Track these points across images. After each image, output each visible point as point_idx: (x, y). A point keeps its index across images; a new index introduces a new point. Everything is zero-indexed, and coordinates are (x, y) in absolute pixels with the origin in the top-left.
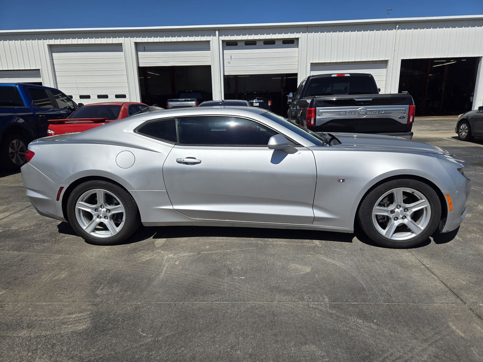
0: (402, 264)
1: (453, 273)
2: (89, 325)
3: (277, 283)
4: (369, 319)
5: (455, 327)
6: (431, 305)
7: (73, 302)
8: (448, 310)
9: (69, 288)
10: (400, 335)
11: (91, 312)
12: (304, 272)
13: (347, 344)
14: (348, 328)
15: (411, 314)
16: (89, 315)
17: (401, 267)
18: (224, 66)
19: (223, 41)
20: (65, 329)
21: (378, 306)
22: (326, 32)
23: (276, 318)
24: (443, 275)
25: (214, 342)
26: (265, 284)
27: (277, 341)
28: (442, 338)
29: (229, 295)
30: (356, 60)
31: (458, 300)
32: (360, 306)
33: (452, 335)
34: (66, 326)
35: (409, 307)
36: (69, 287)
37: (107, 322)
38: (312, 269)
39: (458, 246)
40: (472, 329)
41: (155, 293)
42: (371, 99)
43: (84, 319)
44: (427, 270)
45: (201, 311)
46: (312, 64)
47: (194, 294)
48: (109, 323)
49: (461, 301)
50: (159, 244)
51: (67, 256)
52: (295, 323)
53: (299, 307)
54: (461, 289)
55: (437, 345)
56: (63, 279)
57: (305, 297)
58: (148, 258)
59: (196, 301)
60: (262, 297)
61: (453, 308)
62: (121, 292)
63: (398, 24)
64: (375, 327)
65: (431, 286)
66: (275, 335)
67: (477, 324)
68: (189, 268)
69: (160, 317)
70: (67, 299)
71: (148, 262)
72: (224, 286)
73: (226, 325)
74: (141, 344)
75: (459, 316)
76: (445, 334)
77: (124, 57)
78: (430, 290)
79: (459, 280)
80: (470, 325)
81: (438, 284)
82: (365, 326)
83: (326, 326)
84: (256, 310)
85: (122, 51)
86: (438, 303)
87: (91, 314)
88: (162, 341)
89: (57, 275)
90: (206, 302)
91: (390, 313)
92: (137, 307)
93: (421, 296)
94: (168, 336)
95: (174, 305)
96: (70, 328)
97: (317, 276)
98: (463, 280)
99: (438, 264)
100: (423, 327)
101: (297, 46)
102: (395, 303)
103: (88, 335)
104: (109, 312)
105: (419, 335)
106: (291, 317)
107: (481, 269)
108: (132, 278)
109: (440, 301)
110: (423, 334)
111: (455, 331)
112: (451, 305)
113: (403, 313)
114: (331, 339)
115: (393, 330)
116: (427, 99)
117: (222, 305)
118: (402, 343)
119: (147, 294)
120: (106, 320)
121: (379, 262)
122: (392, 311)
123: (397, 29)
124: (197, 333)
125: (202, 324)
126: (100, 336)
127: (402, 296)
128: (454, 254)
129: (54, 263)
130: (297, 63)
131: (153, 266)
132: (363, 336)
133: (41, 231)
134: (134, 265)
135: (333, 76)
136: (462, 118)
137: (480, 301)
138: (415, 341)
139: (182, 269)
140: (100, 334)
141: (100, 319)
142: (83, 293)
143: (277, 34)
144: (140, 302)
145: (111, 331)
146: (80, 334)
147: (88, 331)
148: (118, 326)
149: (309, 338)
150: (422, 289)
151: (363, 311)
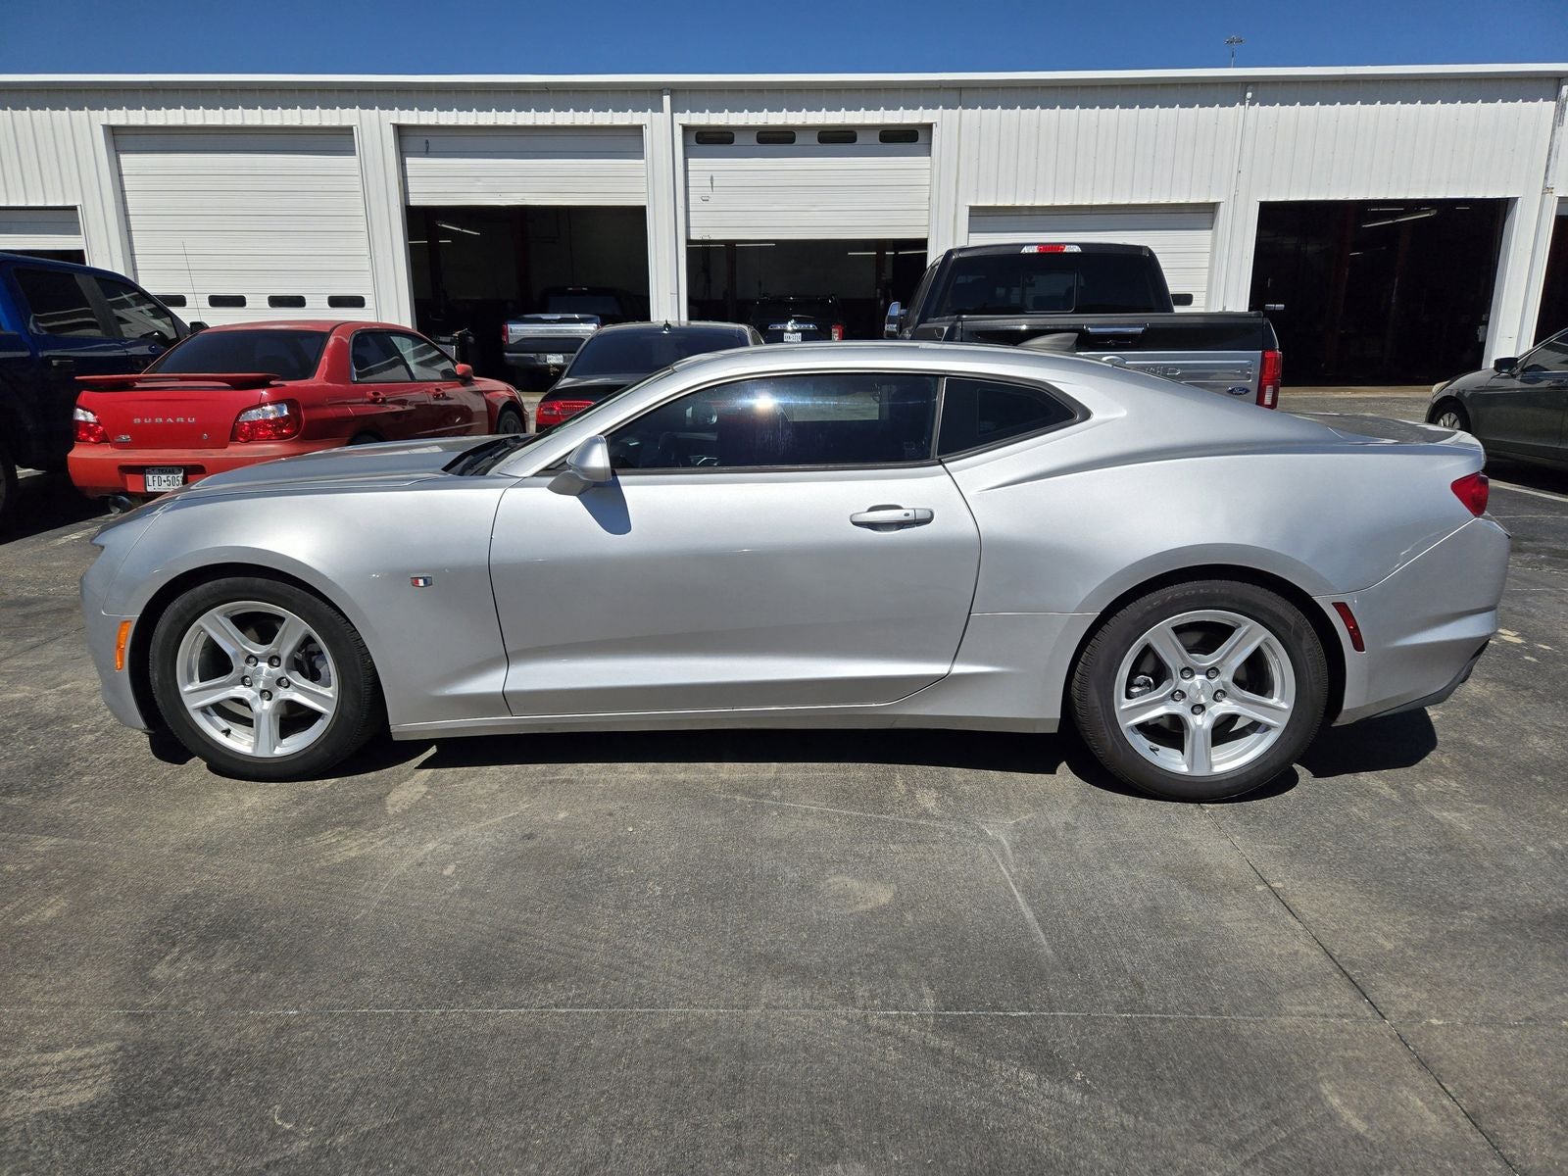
0: (1194, 876)
1: (1356, 911)
2: (105, 1089)
3: (773, 942)
4: (1060, 1071)
5: (1337, 1101)
6: (1269, 1021)
7: (67, 1005)
8: (1323, 1040)
9: (62, 956)
10: (1153, 1129)
11: (119, 1043)
12: (870, 906)
13: (972, 1157)
14: (987, 1100)
15: (1199, 1052)
16: (114, 1053)
17: (1190, 887)
18: (687, 211)
19: (686, 129)
20: (20, 1104)
21: (1094, 1024)
22: (1022, 108)
23: (750, 1066)
24: (1323, 915)
25: (525, 1151)
26: (733, 945)
27: (739, 1147)
28: (1291, 1140)
29: (604, 986)
30: (1116, 201)
31: (1361, 1004)
32: (1035, 1024)
33: (1327, 1128)
34: (24, 1092)
35: (1197, 1026)
36: (64, 952)
37: (170, 1078)
38: (898, 895)
39: (1384, 817)
40: (1395, 1108)
41: (356, 976)
42: (1140, 330)
43: (91, 1066)
44: (1273, 900)
45: (499, 1040)
46: (975, 211)
47: (487, 981)
48: (176, 1083)
49: (1369, 1009)
50: (400, 803)
51: (77, 842)
52: (812, 1085)
53: (834, 1028)
54: (1377, 966)
55: (1272, 1163)
56: (48, 926)
57: (861, 992)
58: (353, 854)
59: (489, 1005)
60: (716, 991)
61: (1342, 1032)
62: (239, 972)
63: (1250, 87)
64: (1076, 1098)
65: (1280, 955)
66: (738, 1126)
67: (1414, 1088)
68: (486, 888)
69: (356, 1063)
70: (47, 996)
71: (352, 868)
72: (593, 951)
73: (577, 1093)
74: (271, 1158)
75: (1358, 1059)
76: (1304, 1123)
77: (357, 172)
78: (1275, 968)
79: (1372, 934)
80: (1389, 1091)
81: (1303, 950)
82: (1044, 1095)
83: (914, 1093)
84: (686, 1038)
85: (352, 152)
86: (1293, 1015)
87: (120, 1049)
88: (344, 1149)
89: (30, 911)
90: (523, 1010)
91: (1130, 1048)
92: (282, 1028)
93: (1241, 988)
94: (369, 1132)
95: (410, 1020)
96: (34, 1102)
97: (909, 917)
98: (1387, 937)
99: (1310, 879)
100: (1234, 1099)
101: (928, 151)
102: (1154, 1015)
103: (95, 1125)
104: (182, 1045)
105: (1215, 1127)
106: (799, 1062)
107: (1450, 899)
108: (286, 921)
109: (1301, 1008)
110: (1231, 1123)
111: (1337, 1114)
112: (1339, 1022)
113: (1176, 1048)
114: (924, 1139)
115: (1132, 1107)
116: (1343, 332)
117: (576, 1020)
118: (1155, 1157)
119: (325, 981)
120: (167, 1072)
121: (1120, 872)
122: (1141, 1041)
123: (1247, 104)
124: (472, 1119)
125: (494, 1089)
126: (134, 1130)
127: (1178, 989)
128: (1368, 846)
129: (27, 868)
130: (927, 207)
131: (366, 880)
132: (1032, 1129)
133: (8, 754)
134: (302, 877)
135: (1026, 250)
136: (1444, 393)
137: (1432, 1008)
138: (1202, 1148)
139: (463, 892)
140: (138, 1121)
141: (147, 1068)
142: (107, 974)
143: (863, 109)
144: (297, 1009)
145: (177, 1114)
146: (65, 1121)
147: (99, 1111)
148: (204, 1095)
149: (850, 1138)
150: (1247, 964)
151: (1045, 1043)
